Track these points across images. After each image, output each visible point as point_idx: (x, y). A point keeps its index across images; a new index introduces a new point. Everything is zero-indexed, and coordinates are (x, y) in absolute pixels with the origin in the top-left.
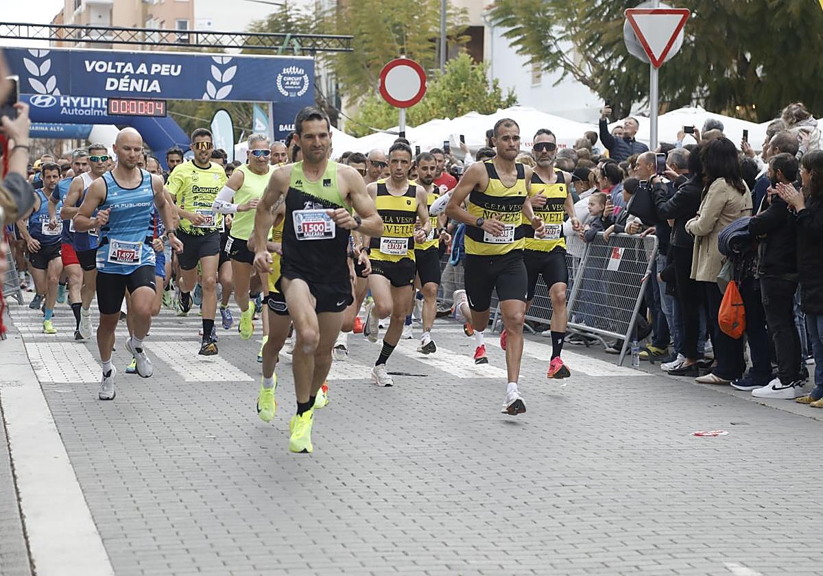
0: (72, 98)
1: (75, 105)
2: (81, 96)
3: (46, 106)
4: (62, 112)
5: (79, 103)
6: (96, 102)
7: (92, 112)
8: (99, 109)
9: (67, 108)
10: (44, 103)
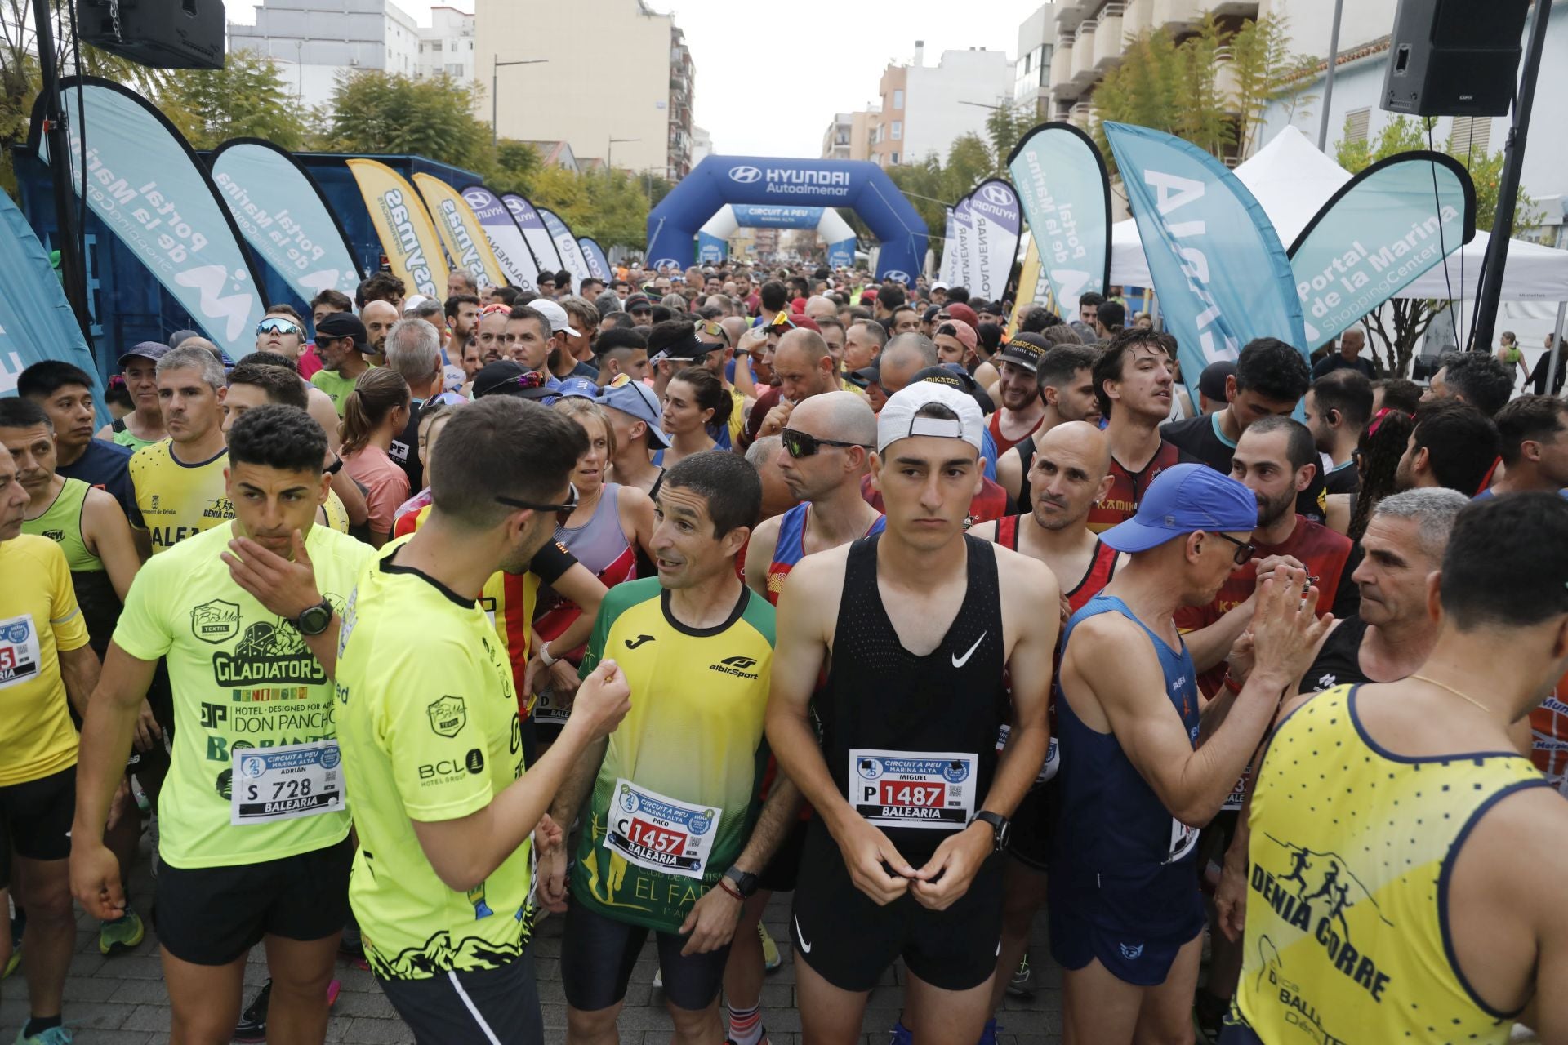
0: (782, 172)
1: (785, 180)
2: (792, 169)
3: (749, 181)
4: (769, 189)
5: (790, 177)
6: (811, 177)
7: (806, 190)
8: (814, 185)
9: (775, 184)
10: (745, 178)
